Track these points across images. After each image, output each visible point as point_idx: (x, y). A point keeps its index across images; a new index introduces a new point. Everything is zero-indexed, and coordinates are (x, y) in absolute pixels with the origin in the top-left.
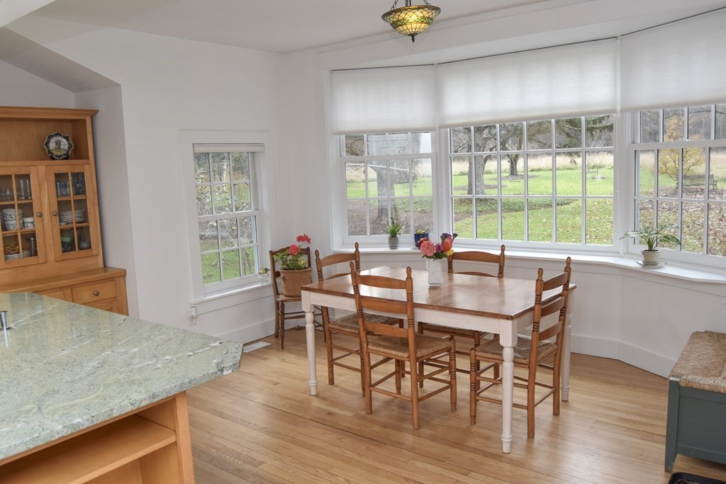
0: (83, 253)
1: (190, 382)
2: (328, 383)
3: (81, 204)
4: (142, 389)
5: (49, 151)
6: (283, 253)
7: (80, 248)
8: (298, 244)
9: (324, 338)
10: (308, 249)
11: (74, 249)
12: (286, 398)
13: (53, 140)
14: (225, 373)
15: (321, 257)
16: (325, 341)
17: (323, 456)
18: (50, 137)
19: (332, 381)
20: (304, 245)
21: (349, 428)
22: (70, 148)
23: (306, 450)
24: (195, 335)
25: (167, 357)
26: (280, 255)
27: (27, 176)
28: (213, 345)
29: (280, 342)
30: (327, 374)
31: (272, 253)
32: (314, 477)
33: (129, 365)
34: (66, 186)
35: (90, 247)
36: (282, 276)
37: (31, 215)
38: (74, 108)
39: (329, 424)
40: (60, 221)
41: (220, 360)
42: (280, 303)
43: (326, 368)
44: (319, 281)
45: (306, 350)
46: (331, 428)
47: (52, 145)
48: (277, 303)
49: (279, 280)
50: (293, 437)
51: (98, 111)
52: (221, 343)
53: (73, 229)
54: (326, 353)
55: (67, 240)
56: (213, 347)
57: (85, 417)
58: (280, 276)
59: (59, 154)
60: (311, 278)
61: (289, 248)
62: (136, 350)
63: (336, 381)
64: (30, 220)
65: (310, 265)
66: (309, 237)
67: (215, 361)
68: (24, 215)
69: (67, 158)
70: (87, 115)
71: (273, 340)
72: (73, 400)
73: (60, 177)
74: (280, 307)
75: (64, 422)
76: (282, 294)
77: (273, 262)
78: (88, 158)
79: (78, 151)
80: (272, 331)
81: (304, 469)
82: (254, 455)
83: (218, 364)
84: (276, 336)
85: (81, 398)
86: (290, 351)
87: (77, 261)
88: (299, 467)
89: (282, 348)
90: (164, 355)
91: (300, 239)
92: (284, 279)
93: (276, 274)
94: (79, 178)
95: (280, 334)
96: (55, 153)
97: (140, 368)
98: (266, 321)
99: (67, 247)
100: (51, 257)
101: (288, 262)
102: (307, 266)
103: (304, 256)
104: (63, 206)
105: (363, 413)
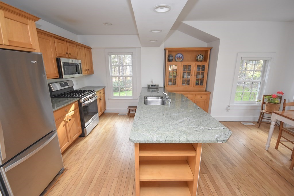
0: (201, 86)
1: (203, 141)
2: (275, 148)
3: (203, 74)
4: (186, 137)
5: (197, 59)
6: (269, 97)
7: (200, 85)
8: (277, 94)
9: (278, 129)
10: (281, 97)
11: (199, 85)
12: (254, 146)
13: (199, 56)
14: (219, 142)
15: (286, 102)
16: (279, 131)
17: (261, 177)
18: (198, 55)
19: (277, 148)
20: (280, 95)
21: (279, 171)
22: (203, 58)
23: (255, 171)
24: (216, 121)
25: (202, 127)
26: (268, 97)
27: (190, 66)
28: (220, 128)
29: (259, 125)
30: (275, 144)
31: (264, 96)
32: (254, 183)
33: (189, 125)
34: (200, 68)
35: (203, 85)
36: (266, 104)
37: (190, 75)
38: (206, 47)
39: (269, 165)
40: (197, 77)
41: (219, 136)
42: (262, 113)
43: (276, 142)
44: (283, 111)
45: (268, 131)
46: (269, 167)
47: (198, 58)
48: (261, 113)
49: (264, 105)
50: (251, 162)
51: (212, 48)
52: (224, 128)
53: (199, 80)
54: (277, 136)
55: (197, 82)
56: (220, 129)
57: (164, 140)
58: (265, 104)
59: (200, 60)
60: (279, 107)
61: (272, 95)
62: (194, 120)
63: (279, 148)
64: (189, 76)
65: (280, 103)
66: (283, 93)
67: (217, 136)
68: (188, 75)
69: (201, 61)
70: (209, 49)
71: (256, 124)
72: (166, 132)
73: (199, 66)
74: (262, 115)
75: (157, 139)
76: (264, 110)
77: (264, 99)
78: (207, 61)
79: (205, 59)
80: (257, 120)
81: (251, 178)
82: (234, 162)
83: (217, 137)
84: (258, 122)
85: (168, 132)
86: (261, 129)
87: (199, 88)
88: (250, 176)
89: (259, 128)
90: (201, 126)
91: (278, 93)
92: (267, 105)
93: (264, 103)
94: (203, 66)
95: (259, 122)
96: (199, 60)
97: (191, 128)
98: (255, 117)
99: (197, 84)
100: (193, 86)
101: (270, 100)
102: (279, 103)
103: (279, 99)
104: (198, 74)
105: (288, 168)
